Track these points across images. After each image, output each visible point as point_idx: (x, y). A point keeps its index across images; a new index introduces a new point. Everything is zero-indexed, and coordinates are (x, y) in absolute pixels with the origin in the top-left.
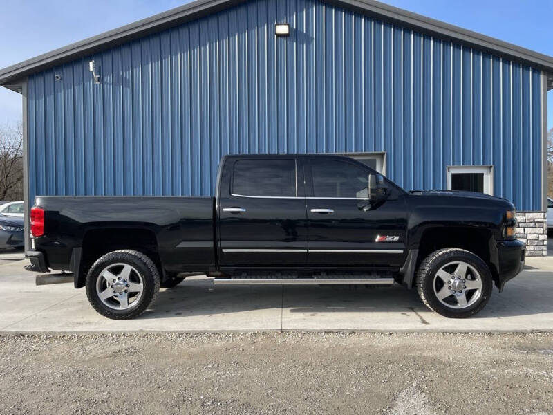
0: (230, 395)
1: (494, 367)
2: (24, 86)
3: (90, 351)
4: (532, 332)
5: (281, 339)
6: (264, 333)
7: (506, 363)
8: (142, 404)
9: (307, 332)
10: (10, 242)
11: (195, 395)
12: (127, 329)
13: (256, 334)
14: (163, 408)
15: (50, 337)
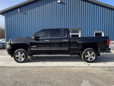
0: (46, 80)
1: (104, 75)
2: (5, 14)
3: (17, 70)
4: (112, 67)
5: (58, 68)
6: (54, 67)
7: (106, 74)
8: (27, 82)
9: (63, 67)
10: (3, 47)
11: (39, 80)
12: (25, 66)
13: (53, 67)
14: (32, 83)
15: (9, 67)
